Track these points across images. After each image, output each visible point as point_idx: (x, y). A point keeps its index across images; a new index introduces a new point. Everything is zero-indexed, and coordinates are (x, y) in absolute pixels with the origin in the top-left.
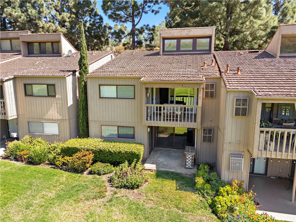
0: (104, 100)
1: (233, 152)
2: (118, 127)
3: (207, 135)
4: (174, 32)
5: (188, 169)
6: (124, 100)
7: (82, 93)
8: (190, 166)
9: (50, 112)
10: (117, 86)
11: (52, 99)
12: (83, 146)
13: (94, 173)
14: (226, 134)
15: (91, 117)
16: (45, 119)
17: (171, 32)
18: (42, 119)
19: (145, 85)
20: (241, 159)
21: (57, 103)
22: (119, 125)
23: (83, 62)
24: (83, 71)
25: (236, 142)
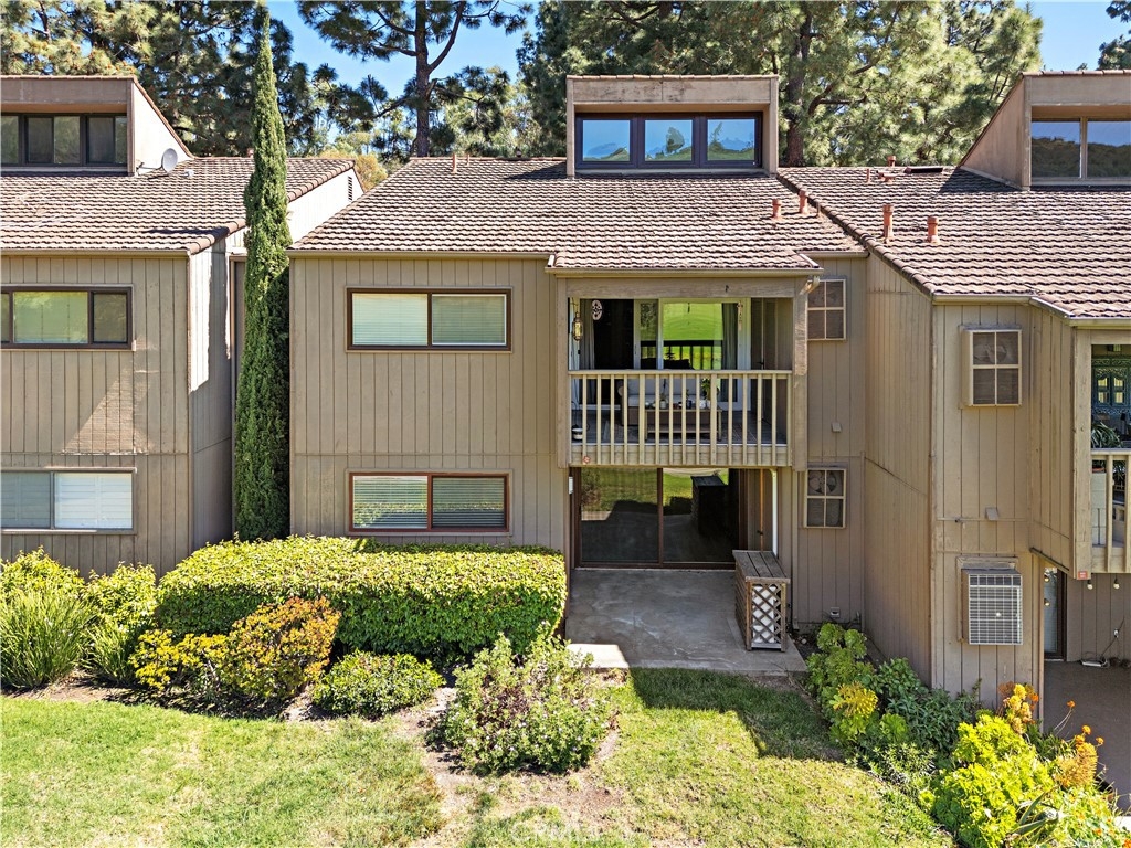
0: (368, 356)
1: (973, 562)
2: (432, 477)
3: (825, 497)
4: (623, 91)
5: (764, 654)
6: (463, 357)
7: (260, 329)
8: (772, 640)
9: (96, 422)
10: (429, 292)
11: (113, 357)
12: (278, 578)
13: (347, 709)
14: (939, 484)
15: (305, 437)
16: (66, 457)
17: (612, 90)
18: (52, 456)
19: (567, 287)
20: (1013, 587)
21: (133, 378)
22: (436, 467)
23: (268, 192)
24: (267, 230)
25: (982, 516)
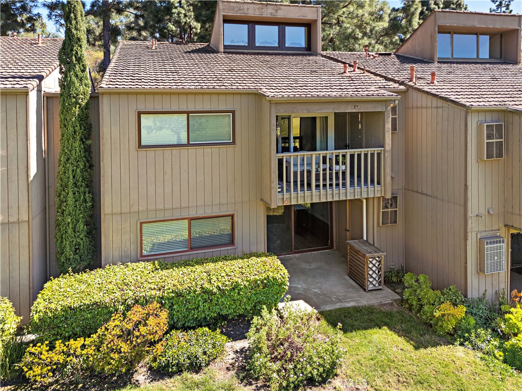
0: (151, 152)
3: (390, 210)
5: (375, 292)
6: (208, 150)
8: (377, 285)
10: (188, 113)
14: (470, 199)
15: (109, 204)
20: (502, 244)
22: (193, 214)
23: (77, 53)
24: (77, 76)
25: (487, 212)
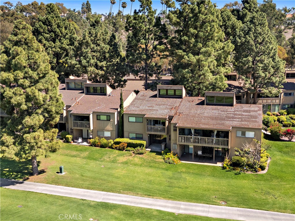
1: (174, 143)
2: (136, 134)
4: (164, 87)
6: (139, 123)
8: (163, 149)
9: (107, 127)
10: (136, 117)
11: (109, 121)
12: (123, 141)
14: (172, 137)
15: (125, 129)
18: (104, 130)
19: (146, 118)
20: (176, 145)
21: (110, 123)
